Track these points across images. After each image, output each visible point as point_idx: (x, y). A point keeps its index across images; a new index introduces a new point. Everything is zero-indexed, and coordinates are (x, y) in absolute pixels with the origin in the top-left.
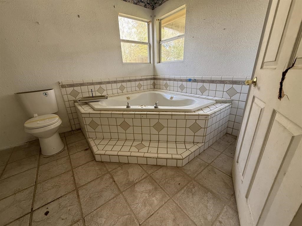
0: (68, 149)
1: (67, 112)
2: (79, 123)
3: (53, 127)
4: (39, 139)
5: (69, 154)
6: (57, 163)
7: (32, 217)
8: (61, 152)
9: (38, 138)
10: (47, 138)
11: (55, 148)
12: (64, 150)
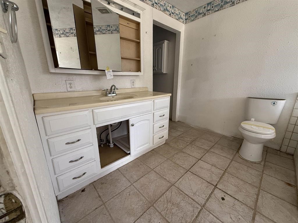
0: (264, 166)
1: (287, 128)
2: (296, 148)
3: (263, 137)
4: (245, 140)
5: (263, 171)
6: (248, 170)
7: (214, 190)
8: (256, 163)
9: (244, 138)
10: (251, 143)
11: (253, 156)
12: (259, 163)
